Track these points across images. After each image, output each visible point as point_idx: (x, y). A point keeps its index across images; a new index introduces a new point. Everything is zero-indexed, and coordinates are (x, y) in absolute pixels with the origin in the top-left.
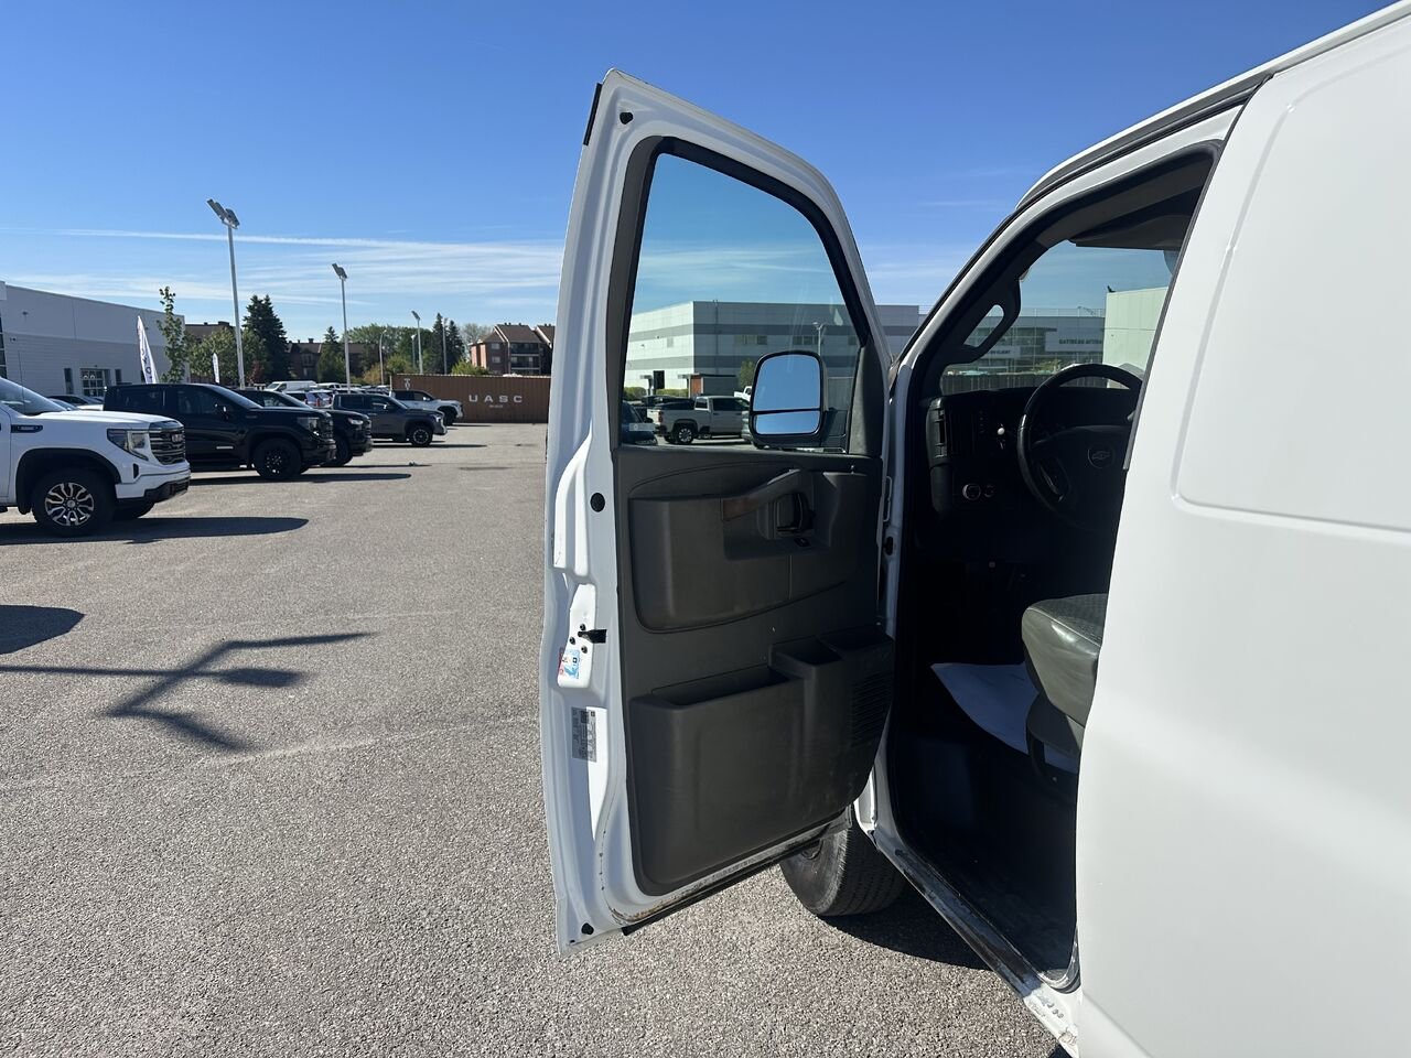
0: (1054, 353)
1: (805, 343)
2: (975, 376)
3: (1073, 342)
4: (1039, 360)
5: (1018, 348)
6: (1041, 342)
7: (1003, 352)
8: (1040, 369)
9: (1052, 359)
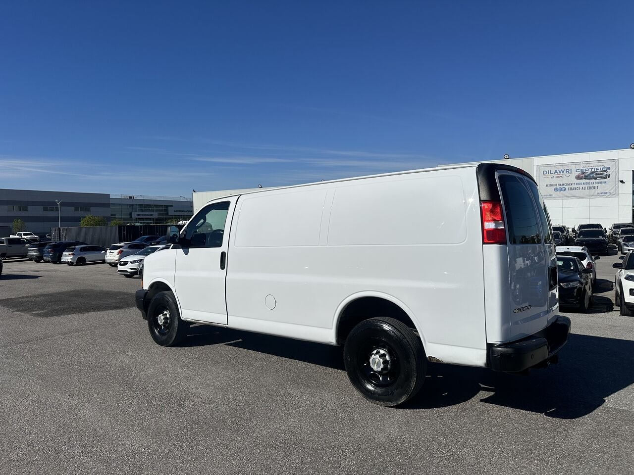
0: (172, 216)
1: (51, 210)
2: (140, 226)
3: (180, 211)
4: (166, 219)
5: (157, 213)
6: (167, 211)
7: (150, 215)
8: (168, 222)
9: (172, 218)
